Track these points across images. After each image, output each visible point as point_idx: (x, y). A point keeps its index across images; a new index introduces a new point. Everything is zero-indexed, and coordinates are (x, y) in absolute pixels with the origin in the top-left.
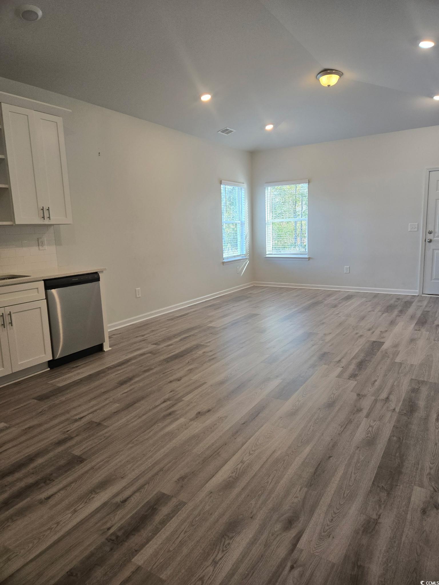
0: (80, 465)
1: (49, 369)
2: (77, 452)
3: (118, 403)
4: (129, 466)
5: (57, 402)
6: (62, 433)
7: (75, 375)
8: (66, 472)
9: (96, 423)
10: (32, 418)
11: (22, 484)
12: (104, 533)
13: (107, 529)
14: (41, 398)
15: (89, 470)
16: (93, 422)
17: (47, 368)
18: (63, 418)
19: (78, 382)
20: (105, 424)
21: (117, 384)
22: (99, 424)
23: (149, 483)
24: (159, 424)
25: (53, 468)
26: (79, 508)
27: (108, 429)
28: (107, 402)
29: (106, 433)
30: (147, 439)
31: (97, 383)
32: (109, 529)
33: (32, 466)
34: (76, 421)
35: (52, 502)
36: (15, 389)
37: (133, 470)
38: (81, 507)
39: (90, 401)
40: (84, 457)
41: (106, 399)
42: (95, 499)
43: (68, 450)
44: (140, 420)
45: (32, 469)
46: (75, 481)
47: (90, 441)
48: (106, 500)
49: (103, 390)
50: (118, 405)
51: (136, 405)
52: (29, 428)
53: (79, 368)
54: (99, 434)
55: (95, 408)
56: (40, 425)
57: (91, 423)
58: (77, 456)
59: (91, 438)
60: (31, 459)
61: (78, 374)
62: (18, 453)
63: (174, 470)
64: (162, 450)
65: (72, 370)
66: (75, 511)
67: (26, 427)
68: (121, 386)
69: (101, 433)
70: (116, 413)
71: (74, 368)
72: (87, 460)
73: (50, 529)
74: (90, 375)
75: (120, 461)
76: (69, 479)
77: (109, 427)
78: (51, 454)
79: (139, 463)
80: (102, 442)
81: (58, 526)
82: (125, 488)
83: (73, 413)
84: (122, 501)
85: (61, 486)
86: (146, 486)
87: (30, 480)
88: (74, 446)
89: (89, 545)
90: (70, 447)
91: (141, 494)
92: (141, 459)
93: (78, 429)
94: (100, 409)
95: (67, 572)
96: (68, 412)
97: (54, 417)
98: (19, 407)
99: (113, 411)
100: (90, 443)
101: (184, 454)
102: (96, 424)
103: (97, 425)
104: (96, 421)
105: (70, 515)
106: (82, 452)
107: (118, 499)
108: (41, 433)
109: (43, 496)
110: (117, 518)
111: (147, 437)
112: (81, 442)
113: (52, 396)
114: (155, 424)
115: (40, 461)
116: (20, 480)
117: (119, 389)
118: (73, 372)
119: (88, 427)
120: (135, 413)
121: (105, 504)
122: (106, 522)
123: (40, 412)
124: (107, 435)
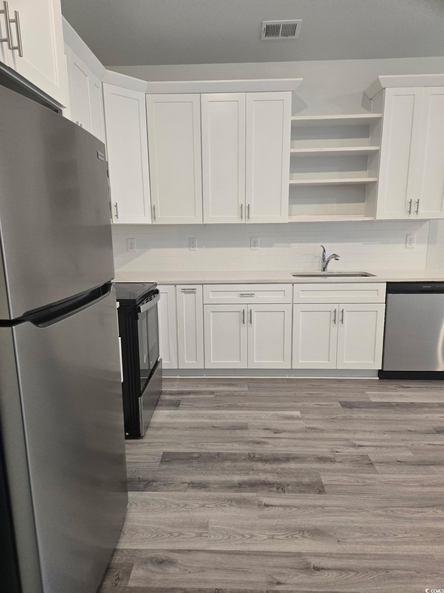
0: (316, 495)
1: (378, 378)
2: (325, 479)
3: (413, 453)
4: (357, 534)
5: (355, 416)
6: (331, 450)
7: (396, 396)
8: (300, 492)
9: (370, 460)
10: (323, 420)
11: (262, 477)
12: (271, 583)
13: (276, 582)
14: (347, 405)
15: (319, 506)
16: (368, 457)
17: (377, 377)
18: (345, 436)
19: (392, 406)
20: (377, 468)
21: (433, 429)
22: (371, 464)
23: (358, 573)
24: (438, 511)
25: (294, 480)
26: (278, 537)
27: (376, 476)
28: (402, 444)
29: (368, 479)
30: (406, 518)
31: (411, 416)
32: (279, 583)
33: (284, 465)
34: (354, 446)
35: (266, 511)
36: (335, 385)
37: (357, 543)
38: (280, 537)
39: (385, 432)
40: (326, 489)
41: (403, 440)
42: (296, 541)
43: (320, 472)
44: (420, 489)
45: (281, 469)
46: (298, 507)
47: (347, 476)
48: (303, 552)
49: (410, 428)
50: (411, 454)
51: (433, 468)
52: (312, 428)
53: (408, 389)
54: (361, 475)
55: (383, 444)
56: (322, 431)
57: (365, 457)
58: (322, 483)
59: (350, 474)
60: (288, 459)
61: (402, 396)
62: (286, 446)
63: (401, 583)
64: (411, 547)
65: (398, 390)
66: (272, 537)
67: (311, 426)
68: (436, 433)
69: (364, 475)
70: (400, 463)
71: (403, 387)
72: (326, 494)
73: (243, 536)
74: (412, 403)
75: (353, 522)
76: (296, 502)
77: (378, 473)
78: (305, 465)
79: (370, 539)
80: (356, 485)
81: (250, 538)
82: (329, 555)
83: (358, 436)
84: (316, 567)
85: (285, 502)
86: (352, 574)
87: (271, 478)
88: (328, 470)
89: (251, 582)
90: (324, 470)
91: (339, 577)
92: (376, 537)
93: (347, 455)
94: (387, 447)
95: (216, 589)
96: (355, 432)
97: (339, 430)
98: (322, 403)
99: (399, 459)
100: (345, 478)
101: (436, 575)
102: (369, 462)
103: (368, 464)
104: (371, 458)
105: (265, 537)
106: (329, 483)
107: (315, 562)
108: (315, 439)
109: (265, 500)
110: (296, 580)
111: (407, 515)
112: (338, 471)
113: (356, 407)
114: (433, 506)
115: (292, 465)
116: (265, 471)
117: (429, 436)
118: (399, 391)
119: (358, 459)
120: (422, 476)
121: (299, 555)
122: (283, 574)
123: (333, 419)
124: (368, 481)
